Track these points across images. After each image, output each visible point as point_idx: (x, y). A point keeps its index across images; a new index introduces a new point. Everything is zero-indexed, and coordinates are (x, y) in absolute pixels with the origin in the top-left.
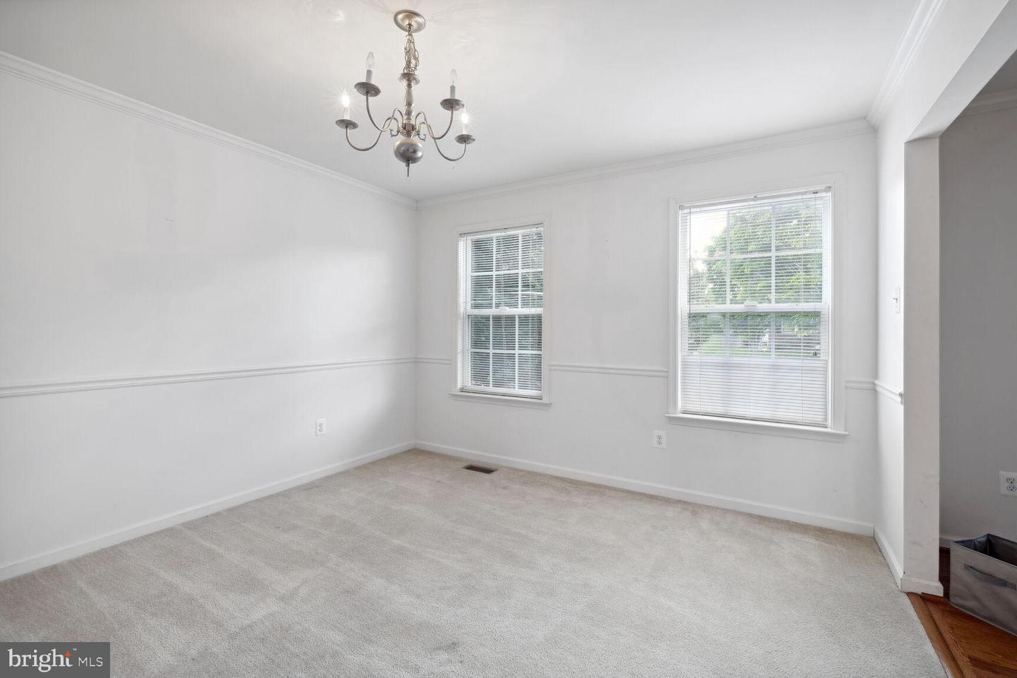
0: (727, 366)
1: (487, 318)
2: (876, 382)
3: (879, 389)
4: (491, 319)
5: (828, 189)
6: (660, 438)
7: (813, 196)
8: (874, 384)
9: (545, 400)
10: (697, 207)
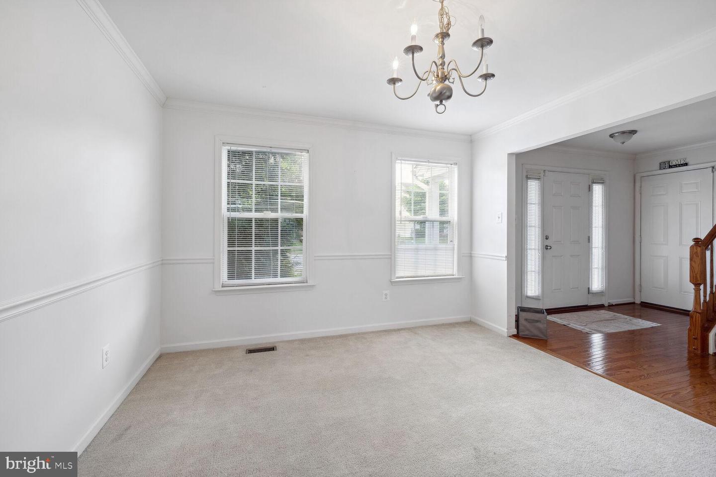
0: (417, 250)
1: (250, 220)
2: (472, 252)
3: (473, 255)
4: (253, 222)
5: (456, 164)
6: (386, 295)
7: (450, 166)
8: (471, 253)
9: (310, 283)
10: (405, 160)
